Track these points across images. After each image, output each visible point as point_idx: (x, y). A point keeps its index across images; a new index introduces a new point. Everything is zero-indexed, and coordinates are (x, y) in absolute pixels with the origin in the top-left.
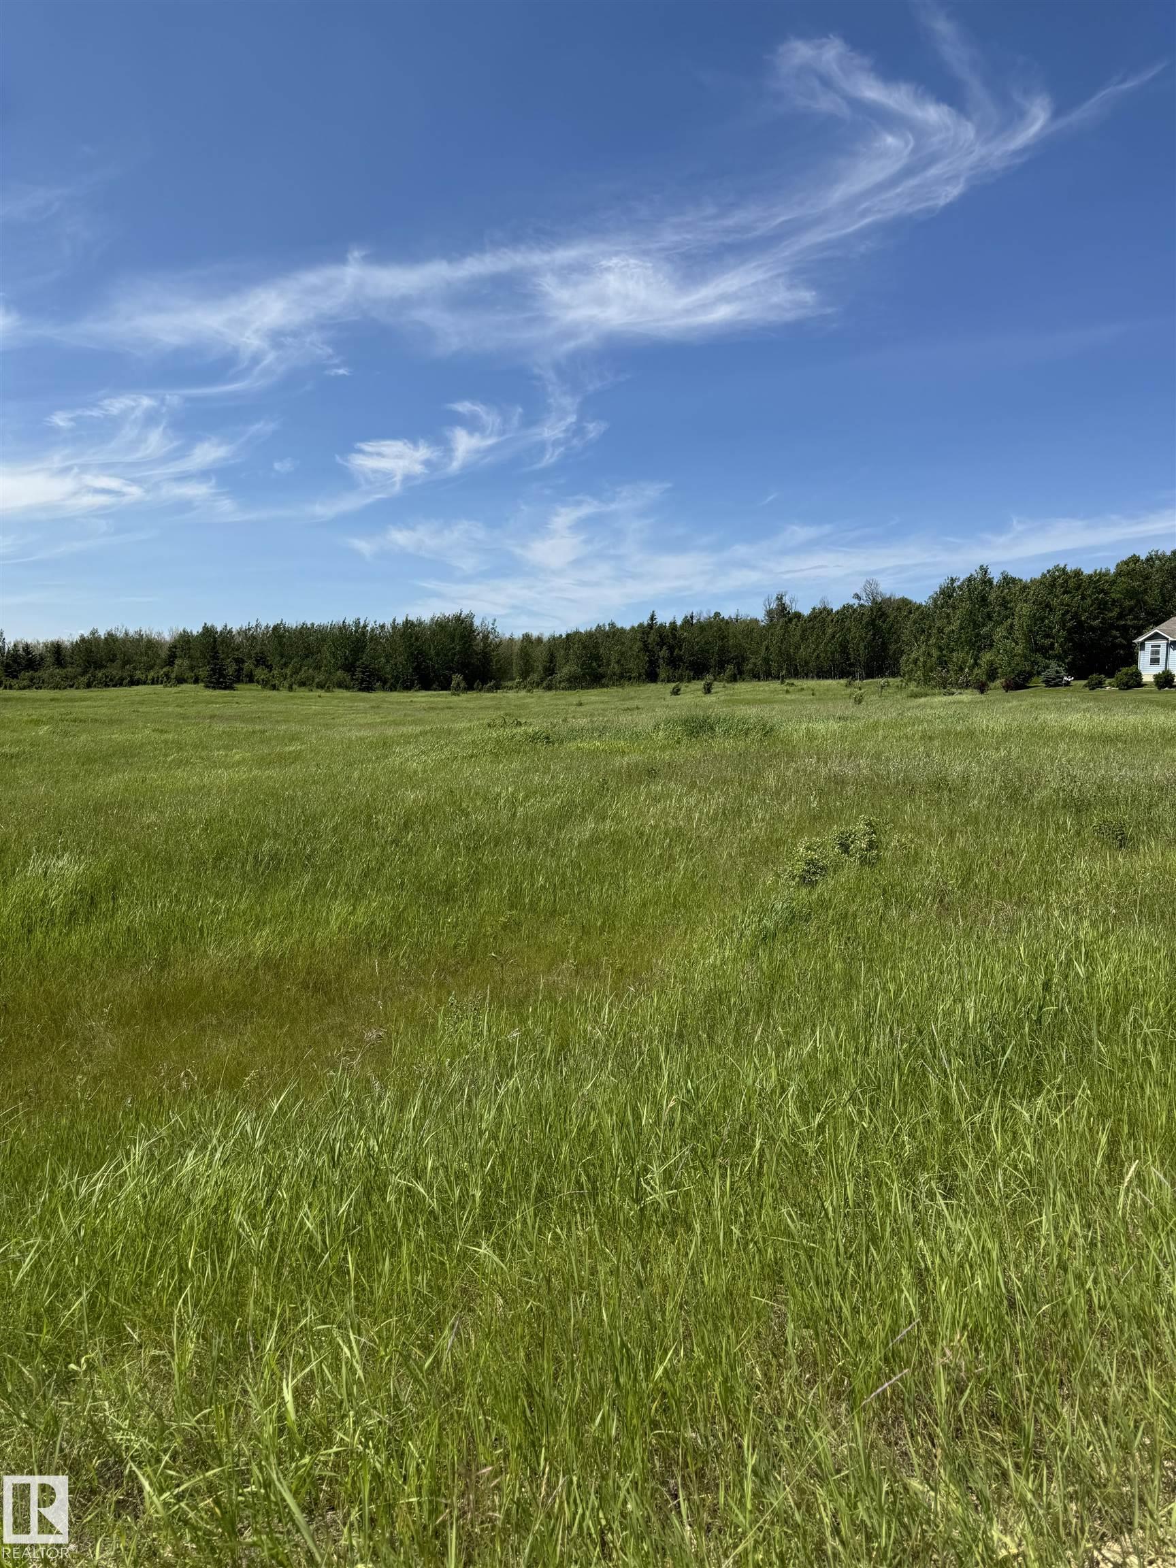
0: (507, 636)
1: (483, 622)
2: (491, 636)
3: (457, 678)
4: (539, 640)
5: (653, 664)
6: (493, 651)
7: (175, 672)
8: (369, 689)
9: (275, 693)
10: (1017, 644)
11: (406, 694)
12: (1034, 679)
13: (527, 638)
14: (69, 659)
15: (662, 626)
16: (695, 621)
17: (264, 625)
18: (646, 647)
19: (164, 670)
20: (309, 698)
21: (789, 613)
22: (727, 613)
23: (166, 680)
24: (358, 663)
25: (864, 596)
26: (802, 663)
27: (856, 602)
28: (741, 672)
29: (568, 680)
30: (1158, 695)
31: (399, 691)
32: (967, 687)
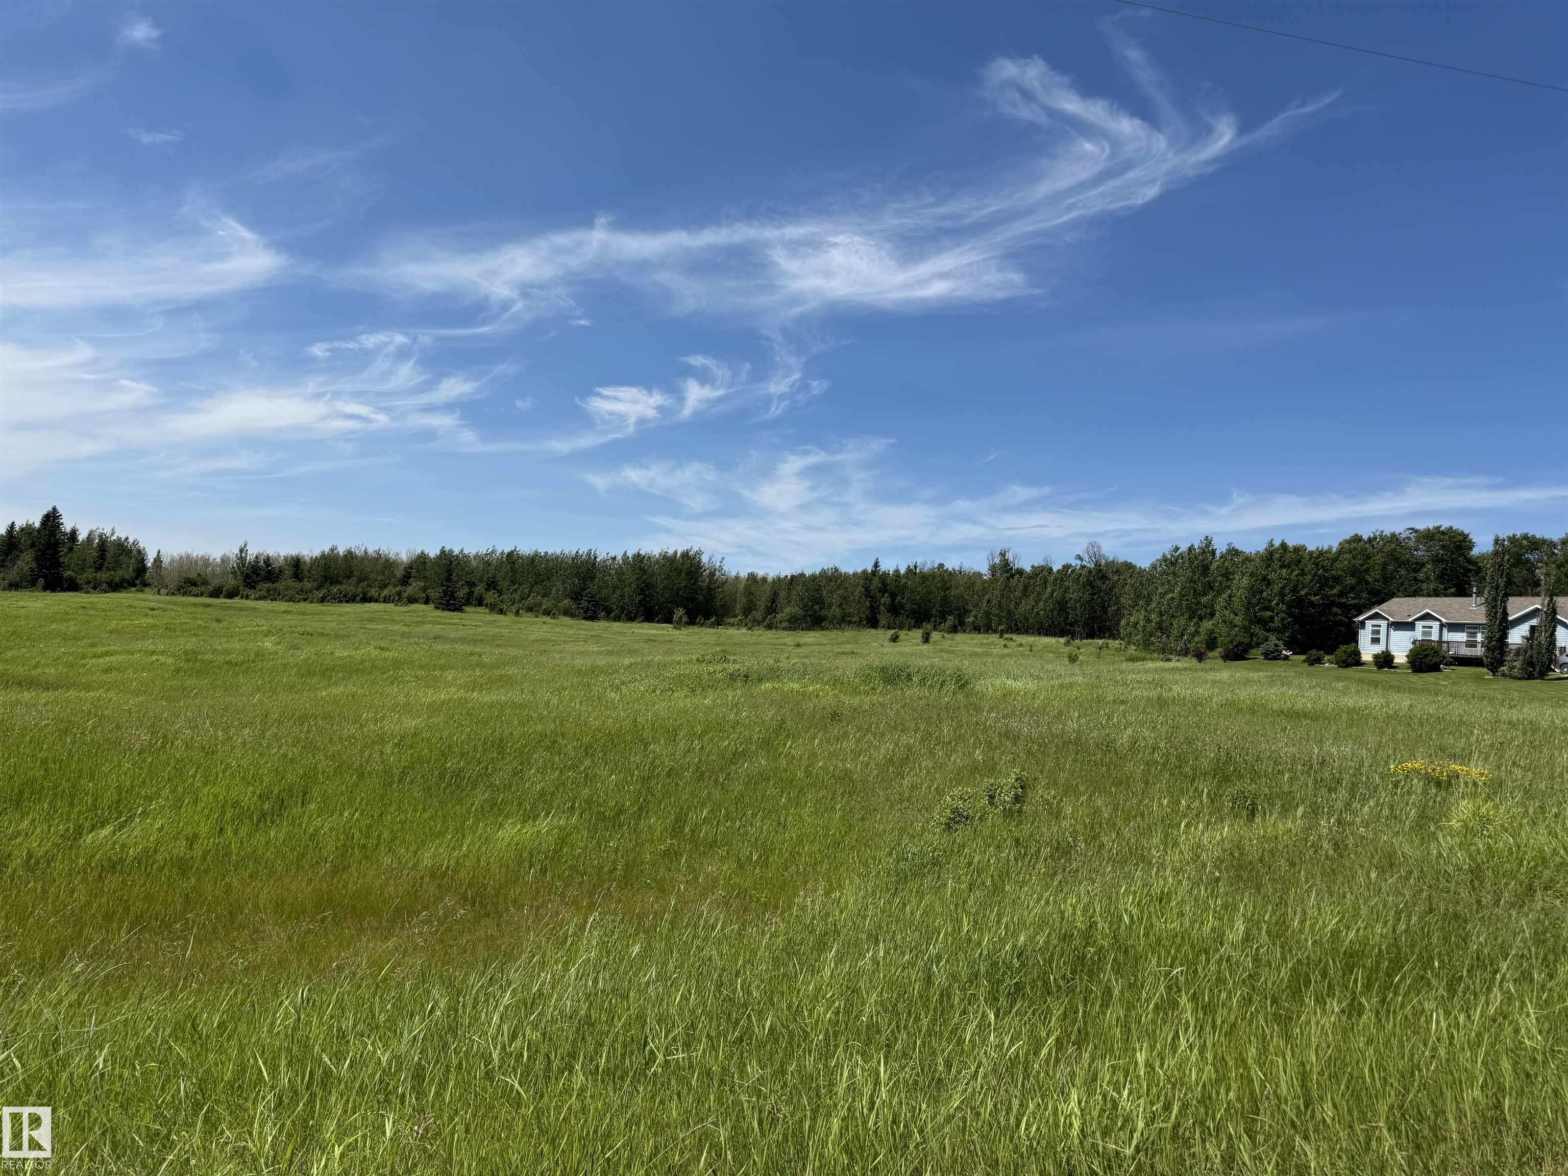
0: (734, 574)
1: (710, 559)
2: (718, 574)
3: (679, 612)
4: (764, 579)
5: (874, 609)
6: (718, 587)
7: (409, 590)
8: (593, 618)
9: (501, 617)
10: (1236, 614)
11: (628, 625)
12: (1253, 651)
13: (752, 577)
14: (306, 573)
15: (886, 575)
16: (918, 571)
17: (499, 551)
18: (867, 593)
19: (397, 589)
20: (536, 623)
21: (1011, 569)
22: (952, 564)
23: (397, 599)
24: (584, 593)
25: (1086, 557)
26: (1022, 619)
27: (1076, 563)
28: (962, 624)
29: (789, 621)
30: (1376, 675)
31: (623, 622)
32: (1186, 654)
